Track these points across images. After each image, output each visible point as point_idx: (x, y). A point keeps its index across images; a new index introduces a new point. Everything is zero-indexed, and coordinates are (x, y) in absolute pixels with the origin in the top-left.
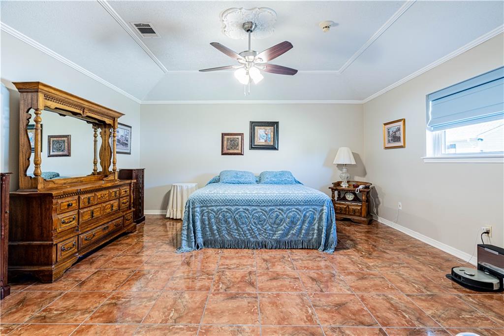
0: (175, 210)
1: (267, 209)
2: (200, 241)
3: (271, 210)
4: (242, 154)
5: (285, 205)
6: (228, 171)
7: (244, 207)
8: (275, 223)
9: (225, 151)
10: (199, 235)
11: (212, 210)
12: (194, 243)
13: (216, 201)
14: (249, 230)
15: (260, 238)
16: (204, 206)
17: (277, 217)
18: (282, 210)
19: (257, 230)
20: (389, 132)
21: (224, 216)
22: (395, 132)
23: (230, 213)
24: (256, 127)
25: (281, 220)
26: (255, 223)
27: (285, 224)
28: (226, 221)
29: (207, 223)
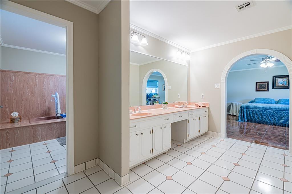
0: (233, 112)
1: (276, 111)
2: (246, 120)
3: (278, 112)
4: (267, 91)
5: (286, 111)
6: (259, 98)
7: (265, 110)
8: (280, 117)
9: (258, 89)
10: (245, 117)
12: (243, 120)
13: (252, 107)
14: (267, 118)
15: (272, 122)
16: (247, 109)
17: (281, 115)
18: (284, 112)
19: (271, 119)
21: (256, 112)
23: (258, 112)
24: (276, 78)
25: (283, 116)
26: (270, 116)
27: (285, 118)
28: (257, 114)
29: (248, 114)
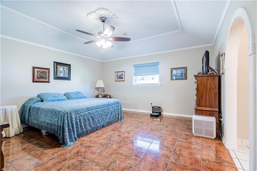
1: (103, 109)
2: (76, 136)
4: (49, 82)
5: (109, 106)
7: (96, 110)
8: (106, 114)
9: (35, 79)
11: (81, 115)
12: (74, 138)
13: (82, 109)
14: (98, 121)
15: (102, 124)
16: (77, 114)
17: (107, 111)
19: (101, 120)
20: (117, 75)
22: (120, 76)
23: (90, 115)
24: (58, 66)
26: (100, 117)
29: (79, 123)
